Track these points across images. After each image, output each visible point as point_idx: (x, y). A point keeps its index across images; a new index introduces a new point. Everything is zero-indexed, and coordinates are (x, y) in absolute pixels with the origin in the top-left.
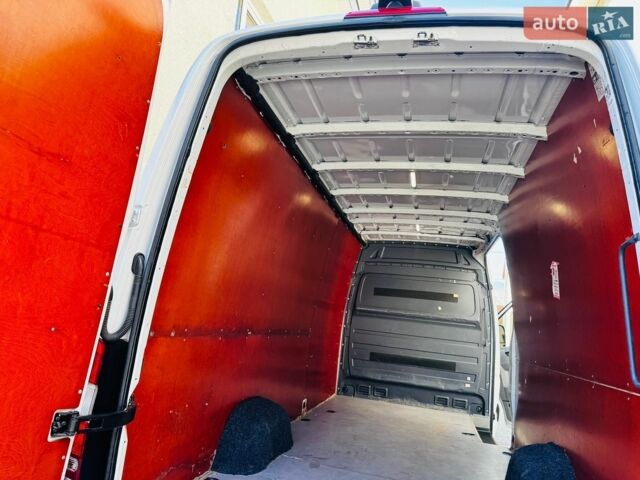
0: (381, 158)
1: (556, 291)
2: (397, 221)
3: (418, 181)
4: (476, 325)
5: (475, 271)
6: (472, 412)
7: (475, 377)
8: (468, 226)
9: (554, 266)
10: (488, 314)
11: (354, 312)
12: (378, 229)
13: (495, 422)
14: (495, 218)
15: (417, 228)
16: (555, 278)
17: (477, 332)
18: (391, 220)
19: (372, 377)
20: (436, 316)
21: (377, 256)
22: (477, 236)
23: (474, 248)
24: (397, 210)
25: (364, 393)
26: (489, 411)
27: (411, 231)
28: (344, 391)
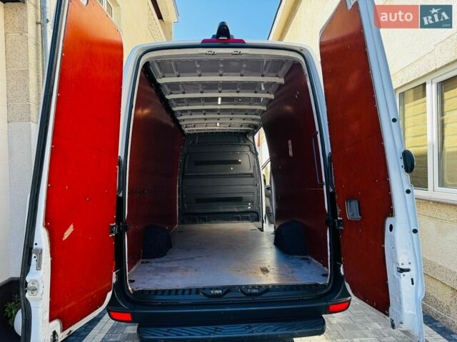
0: (204, 91)
1: (291, 153)
2: (207, 121)
3: (222, 101)
4: (251, 175)
5: (249, 146)
6: (252, 221)
7: (252, 202)
8: (245, 122)
9: (290, 142)
10: (257, 168)
11: (184, 177)
12: (194, 127)
13: (264, 224)
14: (259, 117)
15: (218, 125)
16: (290, 147)
17: (252, 179)
18: (203, 121)
19: (198, 211)
20: (230, 173)
21: (194, 142)
22: (249, 126)
23: (248, 133)
24: (207, 116)
25: (194, 222)
26: (261, 219)
27: (214, 126)
28: (182, 222)
